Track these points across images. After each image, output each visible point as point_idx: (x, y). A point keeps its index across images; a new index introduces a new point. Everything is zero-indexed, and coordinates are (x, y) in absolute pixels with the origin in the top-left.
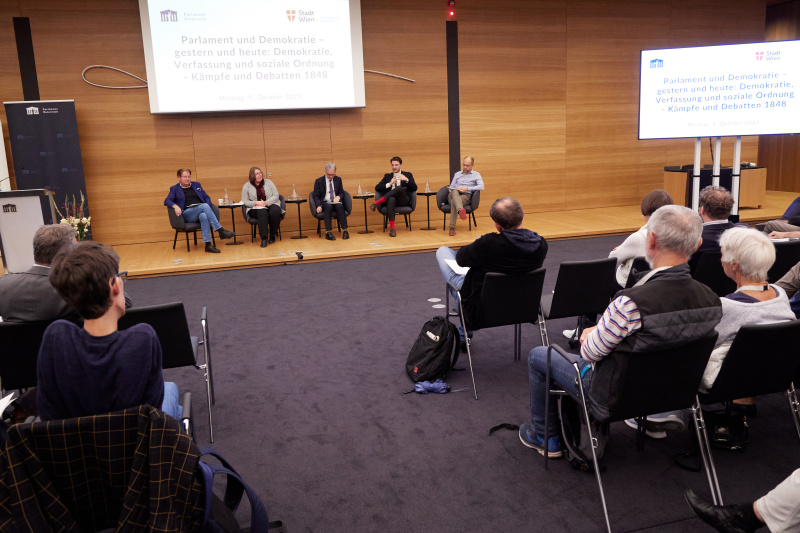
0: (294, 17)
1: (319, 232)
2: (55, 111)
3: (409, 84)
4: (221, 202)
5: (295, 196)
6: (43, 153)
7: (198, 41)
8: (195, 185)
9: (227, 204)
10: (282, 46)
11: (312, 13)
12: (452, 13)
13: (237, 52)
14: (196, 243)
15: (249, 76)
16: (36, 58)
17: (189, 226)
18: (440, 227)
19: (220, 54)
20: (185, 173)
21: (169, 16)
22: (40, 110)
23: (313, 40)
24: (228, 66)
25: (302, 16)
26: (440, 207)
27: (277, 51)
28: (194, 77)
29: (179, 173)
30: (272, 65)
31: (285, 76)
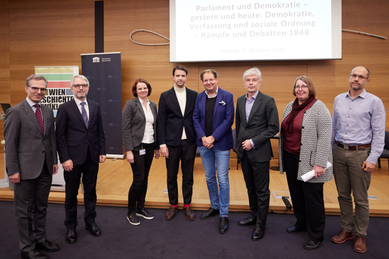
2: (109, 60)
6: (99, 89)
7: (208, 8)
10: (272, 11)
13: (236, 16)
15: (244, 34)
16: (105, 27)
19: (223, 18)
22: (100, 60)
23: (298, 5)
24: (229, 27)
27: (268, 15)
28: (203, 35)
30: (263, 25)
31: (273, 34)
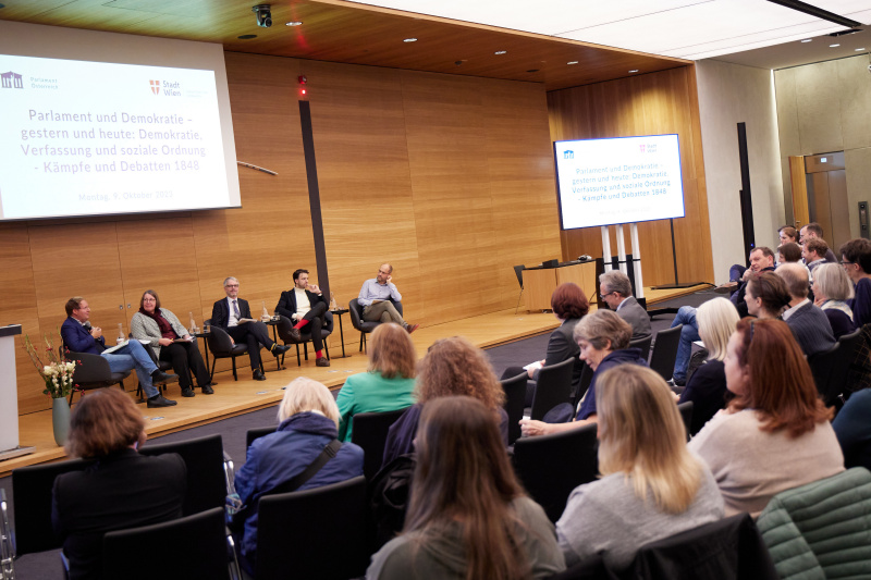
0: (158, 89)
3: (270, 177)
7: (49, 116)
10: (148, 127)
11: (177, 85)
12: (304, 92)
13: (97, 134)
15: (112, 167)
19: (77, 135)
21: (12, 80)
23: (180, 120)
24: (88, 153)
25: (167, 89)
26: (356, 326)
27: (143, 134)
28: (46, 167)
30: (138, 152)
31: (153, 167)
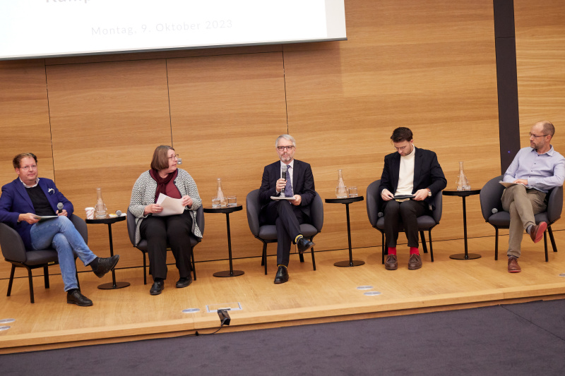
1: (264, 263)
4: (90, 213)
5: (220, 200)
8: (45, 183)
9: (102, 217)
14: (47, 285)
17: (33, 257)
18: (487, 253)
20: (26, 161)
26: (488, 217)
29: (17, 163)
